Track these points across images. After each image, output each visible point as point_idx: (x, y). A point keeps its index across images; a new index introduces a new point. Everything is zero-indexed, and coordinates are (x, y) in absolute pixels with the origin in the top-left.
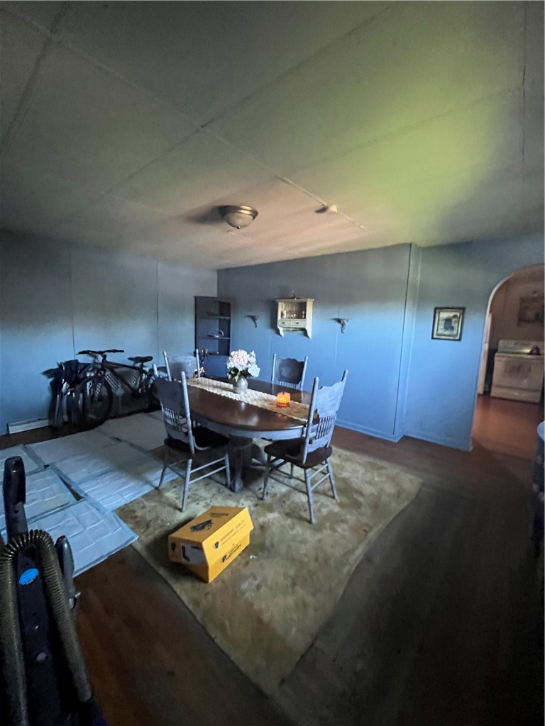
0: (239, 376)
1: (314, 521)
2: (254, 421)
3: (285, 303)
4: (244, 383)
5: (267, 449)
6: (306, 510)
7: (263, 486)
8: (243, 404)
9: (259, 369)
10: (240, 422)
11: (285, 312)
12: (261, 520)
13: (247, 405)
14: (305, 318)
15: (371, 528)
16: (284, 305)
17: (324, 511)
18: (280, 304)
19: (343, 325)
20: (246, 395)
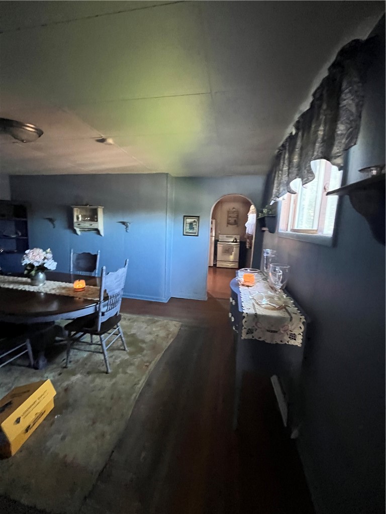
0: (36, 271)
1: (110, 371)
2: (54, 307)
3: (79, 208)
4: (41, 276)
5: (67, 327)
6: (103, 365)
7: (65, 357)
8: (42, 294)
9: (56, 263)
10: (40, 309)
11: (80, 216)
12: (65, 384)
13: (46, 294)
14: (97, 221)
15: (150, 363)
16: (79, 210)
17: (118, 361)
18: (75, 209)
19: (127, 227)
20: (45, 286)
